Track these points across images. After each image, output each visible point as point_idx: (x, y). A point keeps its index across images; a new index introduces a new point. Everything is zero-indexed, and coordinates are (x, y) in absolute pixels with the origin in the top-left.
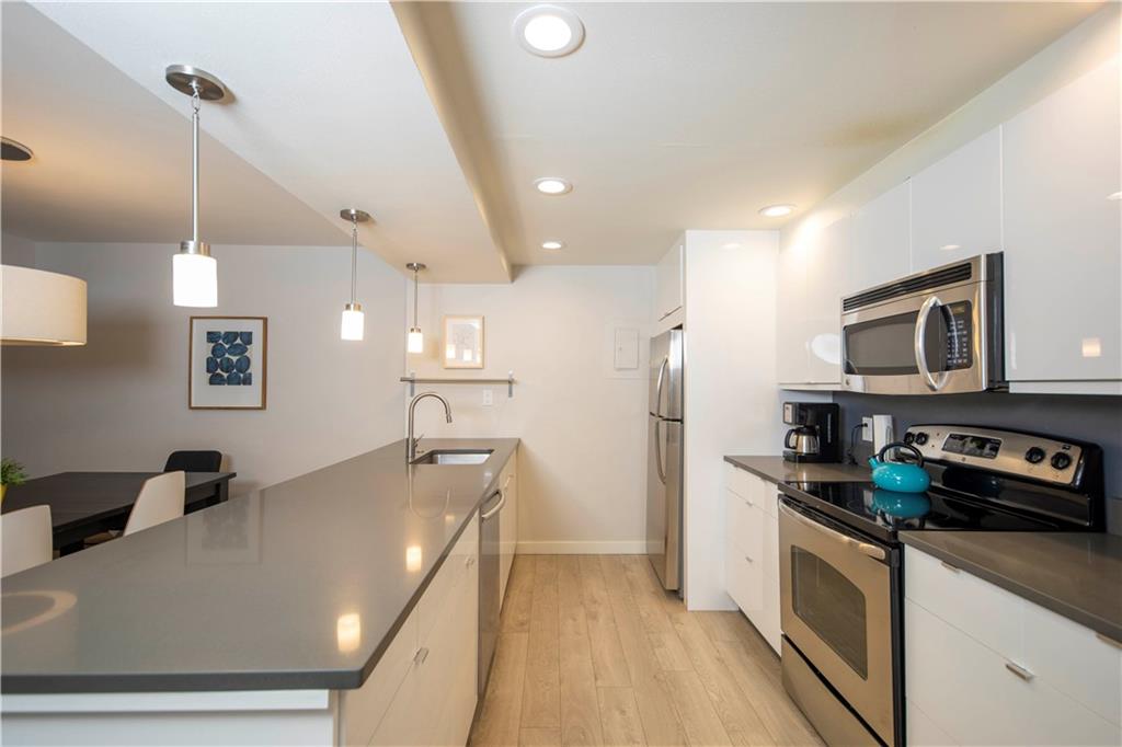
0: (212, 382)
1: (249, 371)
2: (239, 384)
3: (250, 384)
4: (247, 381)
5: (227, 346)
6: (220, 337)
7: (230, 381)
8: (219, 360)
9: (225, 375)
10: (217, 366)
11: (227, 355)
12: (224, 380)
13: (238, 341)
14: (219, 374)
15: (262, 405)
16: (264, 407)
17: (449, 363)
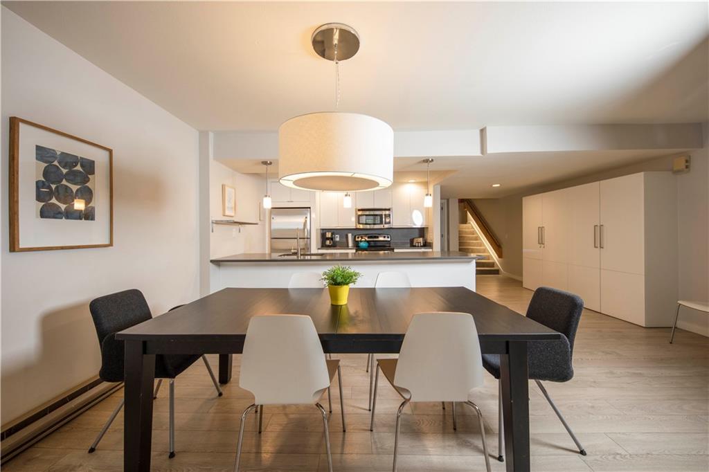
0: (44, 214)
1: (92, 204)
2: (80, 218)
3: (93, 219)
5: (65, 171)
6: (56, 158)
8: (53, 186)
9: (62, 207)
10: (51, 194)
11: (64, 182)
12: (60, 213)
13: (78, 168)
14: (53, 204)
15: (107, 242)
16: (111, 244)
17: (227, 213)
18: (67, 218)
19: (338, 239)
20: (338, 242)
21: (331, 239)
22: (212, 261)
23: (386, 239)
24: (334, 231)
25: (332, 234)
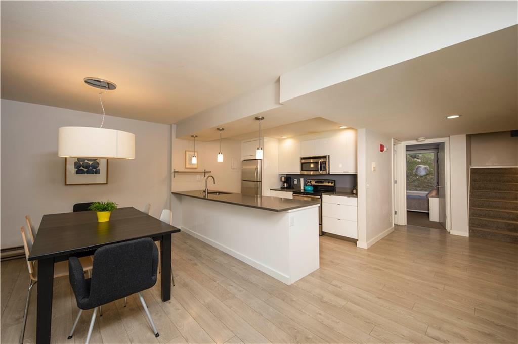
0: (77, 173)
1: (98, 168)
2: (93, 173)
3: (99, 173)
4: (97, 172)
7: (88, 172)
8: (81, 163)
9: (85, 170)
10: (80, 166)
11: (86, 161)
12: (84, 172)
14: (81, 169)
15: (105, 182)
16: (107, 184)
17: (187, 166)
18: (87, 173)
19: (296, 183)
20: (296, 185)
22: (172, 193)
23: (330, 184)
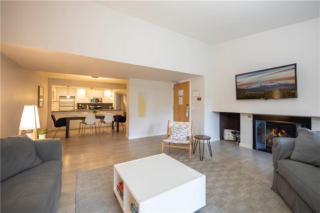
19: (83, 107)
21: (81, 106)
23: (100, 107)
24: (82, 104)
25: (82, 105)
